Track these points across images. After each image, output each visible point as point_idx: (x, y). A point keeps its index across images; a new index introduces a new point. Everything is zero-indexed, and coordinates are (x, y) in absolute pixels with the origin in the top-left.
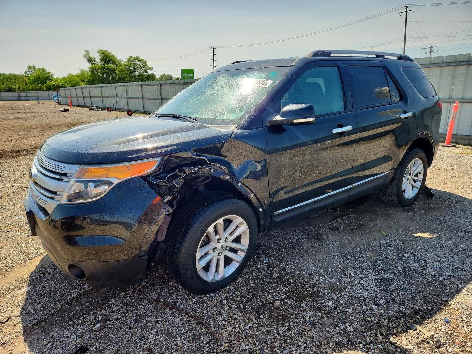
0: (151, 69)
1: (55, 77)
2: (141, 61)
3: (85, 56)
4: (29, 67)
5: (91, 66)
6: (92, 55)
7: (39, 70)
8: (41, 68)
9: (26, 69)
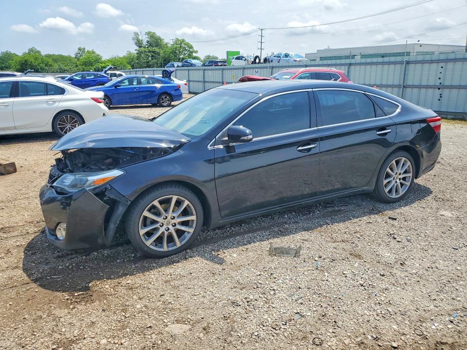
0: (196, 52)
1: (103, 59)
2: (187, 44)
3: (133, 39)
4: (80, 49)
5: (138, 48)
6: (140, 38)
7: (88, 52)
8: (90, 50)
9: (77, 50)
